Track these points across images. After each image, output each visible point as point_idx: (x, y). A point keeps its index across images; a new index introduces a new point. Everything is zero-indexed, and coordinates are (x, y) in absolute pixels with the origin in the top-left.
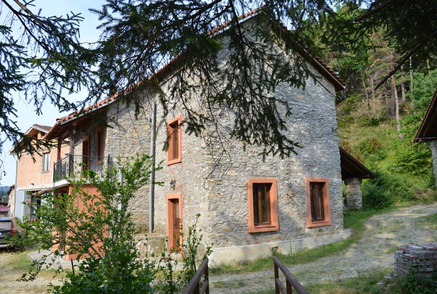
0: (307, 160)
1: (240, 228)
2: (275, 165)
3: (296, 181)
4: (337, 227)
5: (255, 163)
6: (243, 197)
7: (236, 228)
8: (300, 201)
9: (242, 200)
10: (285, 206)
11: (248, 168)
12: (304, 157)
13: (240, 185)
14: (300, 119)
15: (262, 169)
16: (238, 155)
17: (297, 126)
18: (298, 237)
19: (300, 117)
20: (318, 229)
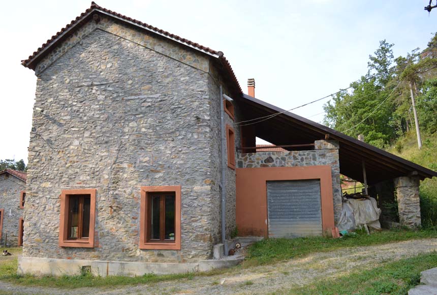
0: (145, 164)
1: (51, 241)
2: (97, 173)
3: (125, 191)
4: (193, 253)
5: (73, 173)
6: (56, 209)
7: (47, 240)
8: (129, 215)
9: (55, 211)
10: (107, 221)
11: (63, 179)
12: (141, 162)
13: (53, 196)
14: (141, 115)
15: (81, 179)
16: (55, 166)
17: (135, 124)
18: (126, 259)
19: (142, 113)
20: (156, 253)
